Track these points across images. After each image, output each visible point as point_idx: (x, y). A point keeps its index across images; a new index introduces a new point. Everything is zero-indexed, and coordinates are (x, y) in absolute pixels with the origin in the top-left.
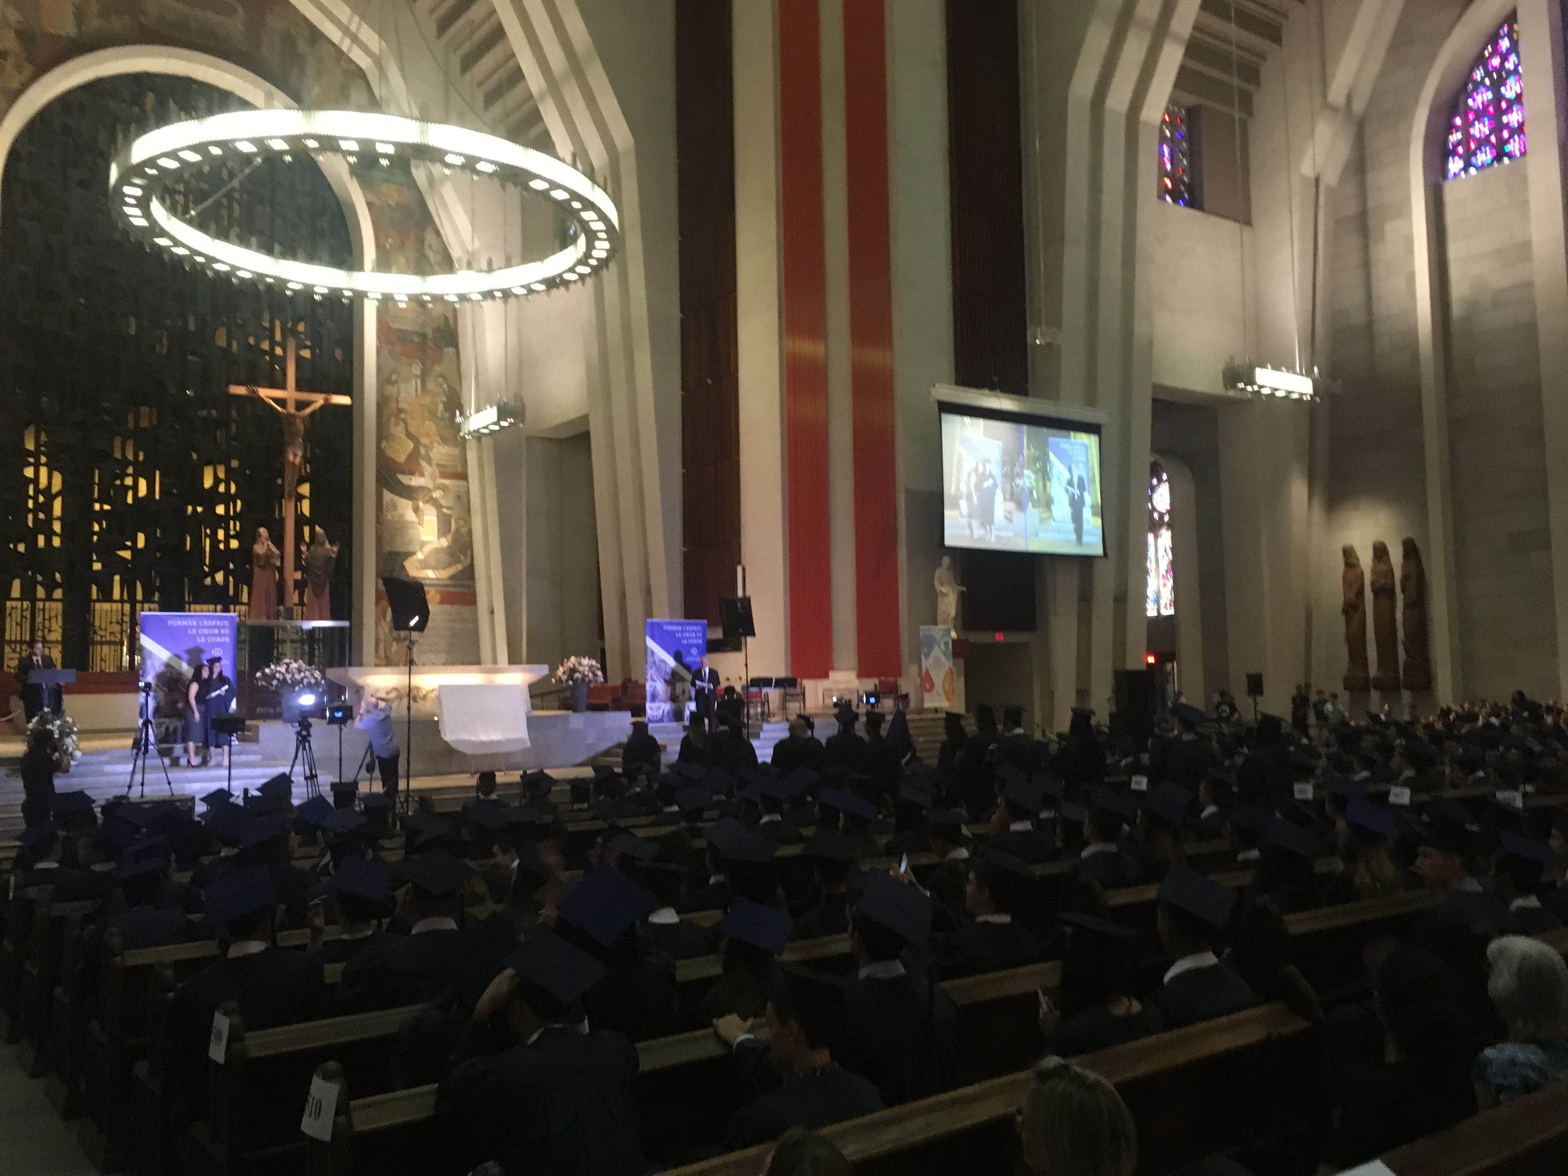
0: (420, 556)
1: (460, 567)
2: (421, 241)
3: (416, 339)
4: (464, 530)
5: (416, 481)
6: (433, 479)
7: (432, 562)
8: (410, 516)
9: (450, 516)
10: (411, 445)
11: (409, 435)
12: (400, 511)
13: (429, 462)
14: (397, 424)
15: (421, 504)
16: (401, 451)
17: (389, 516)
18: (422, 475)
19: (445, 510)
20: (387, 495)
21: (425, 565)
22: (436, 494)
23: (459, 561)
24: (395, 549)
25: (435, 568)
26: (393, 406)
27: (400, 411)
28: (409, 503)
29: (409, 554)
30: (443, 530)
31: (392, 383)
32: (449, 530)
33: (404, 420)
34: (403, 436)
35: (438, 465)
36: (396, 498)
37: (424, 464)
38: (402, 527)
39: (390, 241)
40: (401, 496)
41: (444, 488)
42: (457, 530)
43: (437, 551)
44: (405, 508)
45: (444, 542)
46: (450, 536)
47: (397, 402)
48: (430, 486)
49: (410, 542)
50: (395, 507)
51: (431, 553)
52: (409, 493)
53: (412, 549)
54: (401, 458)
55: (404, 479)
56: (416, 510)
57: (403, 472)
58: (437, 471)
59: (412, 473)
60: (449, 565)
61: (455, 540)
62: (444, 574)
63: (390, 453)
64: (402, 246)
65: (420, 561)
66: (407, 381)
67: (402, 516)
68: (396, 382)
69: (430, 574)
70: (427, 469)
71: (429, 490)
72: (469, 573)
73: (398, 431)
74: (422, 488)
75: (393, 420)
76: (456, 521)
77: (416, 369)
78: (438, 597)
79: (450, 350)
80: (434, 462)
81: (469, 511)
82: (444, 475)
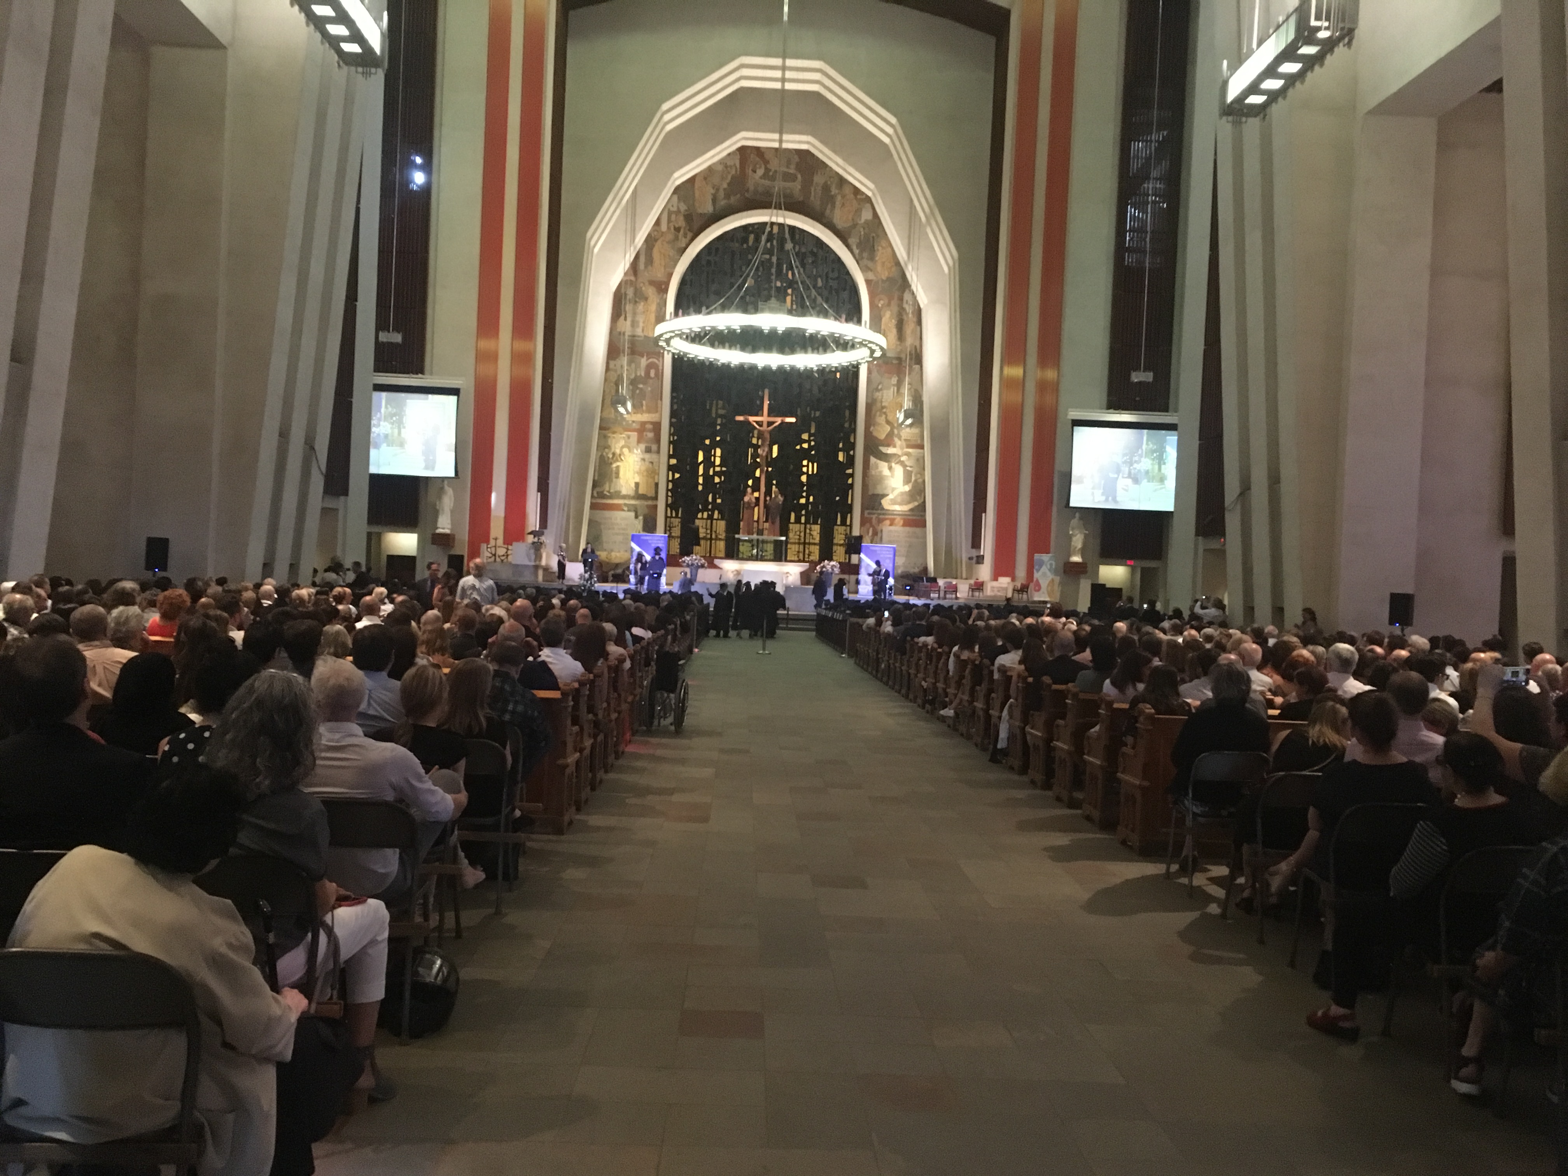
0: (891, 496)
1: (916, 504)
2: (901, 299)
3: (895, 362)
4: (920, 480)
5: (890, 451)
6: (902, 448)
7: (899, 500)
8: (886, 472)
9: (911, 472)
10: (888, 428)
11: (888, 422)
12: (880, 469)
13: (900, 438)
14: (881, 416)
15: (893, 465)
16: (881, 431)
17: (873, 473)
18: (895, 447)
19: (908, 468)
20: (873, 460)
21: (894, 502)
22: (904, 458)
23: (916, 500)
24: (876, 492)
25: (900, 504)
26: (879, 405)
27: (883, 408)
28: (886, 464)
29: (884, 496)
30: (907, 480)
31: (877, 390)
32: (910, 481)
33: (885, 413)
34: (884, 423)
35: (905, 440)
36: (878, 461)
37: (896, 439)
38: (881, 479)
39: (882, 302)
40: (881, 459)
41: (907, 454)
42: (916, 481)
43: (902, 494)
44: (883, 467)
45: (907, 488)
46: (910, 485)
47: (881, 402)
48: (900, 453)
49: (886, 488)
50: (877, 467)
51: (898, 495)
52: (885, 457)
53: (886, 492)
54: (882, 436)
55: (884, 449)
56: (890, 468)
57: (883, 445)
58: (904, 444)
59: (888, 445)
60: (909, 503)
61: (913, 487)
62: (906, 508)
63: (875, 434)
64: (889, 305)
65: (891, 500)
66: (889, 388)
67: (881, 472)
68: (881, 389)
69: (897, 508)
70: (898, 442)
71: (899, 456)
72: (922, 507)
73: (881, 420)
74: (895, 455)
75: (878, 413)
76: (916, 476)
77: (894, 380)
78: (902, 522)
79: (917, 367)
80: (903, 438)
81: (924, 469)
82: (908, 446)
